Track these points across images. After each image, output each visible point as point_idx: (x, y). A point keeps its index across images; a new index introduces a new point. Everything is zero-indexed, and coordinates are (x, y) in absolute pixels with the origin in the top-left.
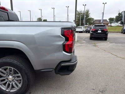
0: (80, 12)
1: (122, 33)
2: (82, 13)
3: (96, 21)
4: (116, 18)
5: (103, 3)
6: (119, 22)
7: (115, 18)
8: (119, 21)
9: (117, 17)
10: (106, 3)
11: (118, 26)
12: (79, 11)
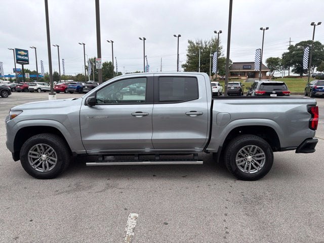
0: (197, 43)
1: (307, 95)
2: (201, 48)
3: (237, 66)
4: (283, 58)
5: (261, 29)
6: (291, 68)
7: (281, 57)
8: (290, 65)
9: (285, 55)
10: (267, 29)
11: (289, 77)
12: (195, 43)
